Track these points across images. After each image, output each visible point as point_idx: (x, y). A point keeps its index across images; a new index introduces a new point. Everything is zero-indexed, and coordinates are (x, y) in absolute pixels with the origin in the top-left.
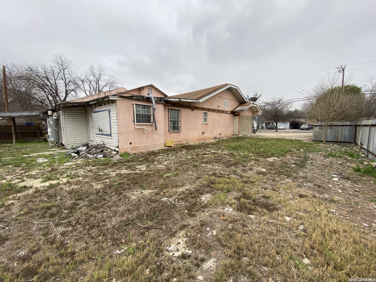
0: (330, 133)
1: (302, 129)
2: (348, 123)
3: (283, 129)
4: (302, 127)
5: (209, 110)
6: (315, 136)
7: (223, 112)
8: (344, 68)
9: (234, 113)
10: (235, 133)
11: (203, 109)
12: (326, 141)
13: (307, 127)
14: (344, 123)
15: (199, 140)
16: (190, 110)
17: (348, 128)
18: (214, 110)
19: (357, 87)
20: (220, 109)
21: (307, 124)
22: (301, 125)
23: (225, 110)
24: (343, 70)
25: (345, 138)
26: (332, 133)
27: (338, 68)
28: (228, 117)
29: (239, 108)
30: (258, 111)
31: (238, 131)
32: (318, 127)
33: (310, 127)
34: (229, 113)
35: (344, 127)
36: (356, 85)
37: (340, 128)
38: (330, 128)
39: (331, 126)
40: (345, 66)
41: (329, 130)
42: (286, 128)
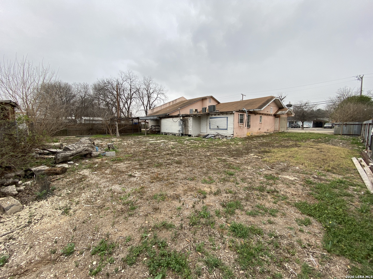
0: (345, 129)
1: (325, 128)
2: (357, 123)
3: (307, 127)
4: (325, 126)
5: (263, 114)
6: (335, 131)
7: (269, 115)
8: (362, 77)
9: (276, 116)
10: (276, 129)
11: (260, 114)
12: (342, 134)
13: (330, 125)
14: (355, 123)
15: (257, 133)
16: (254, 115)
17: (357, 125)
18: (265, 114)
19: (368, 97)
20: (268, 113)
21: (330, 123)
22: (325, 124)
23: (271, 114)
24: (362, 78)
25: (355, 133)
26: (346, 129)
27: (357, 77)
28: (272, 118)
29: (279, 112)
30: (292, 114)
31: (278, 128)
32: (337, 126)
33: (333, 126)
34: (273, 116)
35: (354, 125)
36: (367, 96)
37: (352, 125)
38: (346, 126)
39: (346, 124)
40: (363, 75)
41: (345, 127)
42: (309, 126)
